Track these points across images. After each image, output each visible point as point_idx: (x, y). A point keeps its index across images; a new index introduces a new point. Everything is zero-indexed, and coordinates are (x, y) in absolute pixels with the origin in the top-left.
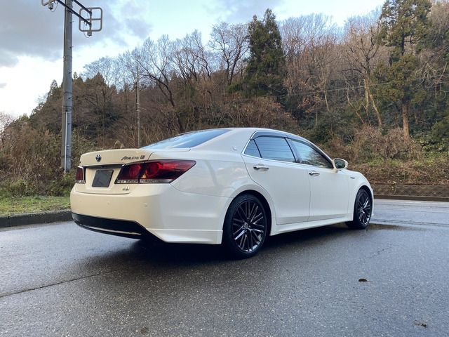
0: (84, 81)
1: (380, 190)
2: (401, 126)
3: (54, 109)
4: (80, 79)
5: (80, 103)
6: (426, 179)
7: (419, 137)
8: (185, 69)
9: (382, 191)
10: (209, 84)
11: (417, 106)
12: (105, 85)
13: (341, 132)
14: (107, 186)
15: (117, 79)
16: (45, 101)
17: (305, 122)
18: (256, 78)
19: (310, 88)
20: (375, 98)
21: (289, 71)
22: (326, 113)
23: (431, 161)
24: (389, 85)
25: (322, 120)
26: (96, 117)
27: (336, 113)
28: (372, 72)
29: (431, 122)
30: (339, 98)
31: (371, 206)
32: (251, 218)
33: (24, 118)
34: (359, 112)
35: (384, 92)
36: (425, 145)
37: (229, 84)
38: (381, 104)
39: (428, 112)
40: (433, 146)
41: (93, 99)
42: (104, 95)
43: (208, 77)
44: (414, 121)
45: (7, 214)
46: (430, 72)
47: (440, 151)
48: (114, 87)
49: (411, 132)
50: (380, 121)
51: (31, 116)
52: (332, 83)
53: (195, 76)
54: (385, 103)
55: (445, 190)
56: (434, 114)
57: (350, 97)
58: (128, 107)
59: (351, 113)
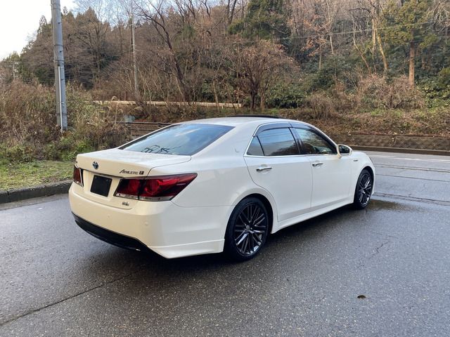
0: (75, 17)
1: (380, 141)
2: (407, 72)
3: (45, 48)
4: (70, 15)
5: (72, 41)
6: (427, 130)
7: (424, 83)
8: (183, 6)
9: (382, 142)
10: (208, 23)
11: (425, 50)
12: (98, 22)
13: (344, 78)
14: (106, 195)
15: (110, 16)
16: (35, 39)
17: (308, 65)
18: (258, 16)
19: (315, 29)
20: (382, 41)
21: (294, 9)
22: (331, 57)
23: (433, 112)
24: (398, 27)
25: (326, 64)
26: (91, 57)
27: (341, 56)
28: (381, 13)
29: (438, 67)
30: (345, 38)
31: (372, 184)
32: (253, 221)
33: (14, 57)
34: (364, 56)
35: (392, 34)
36: (429, 92)
37: (230, 22)
38: (389, 47)
39: (436, 56)
40: (438, 93)
41: (86, 37)
42: (97, 34)
43: (207, 14)
44: (421, 66)
45: (6, 188)
46: (443, 13)
47: (444, 99)
48: (107, 24)
49: (417, 78)
50: (385, 65)
51: (22, 55)
52: (339, 22)
53: (194, 13)
54: (392, 47)
55: (445, 142)
56: (441, 59)
57: (356, 38)
58: (123, 46)
59: (357, 57)
